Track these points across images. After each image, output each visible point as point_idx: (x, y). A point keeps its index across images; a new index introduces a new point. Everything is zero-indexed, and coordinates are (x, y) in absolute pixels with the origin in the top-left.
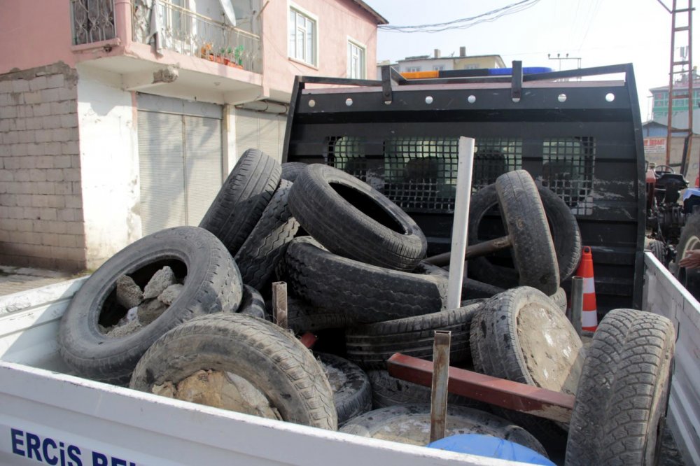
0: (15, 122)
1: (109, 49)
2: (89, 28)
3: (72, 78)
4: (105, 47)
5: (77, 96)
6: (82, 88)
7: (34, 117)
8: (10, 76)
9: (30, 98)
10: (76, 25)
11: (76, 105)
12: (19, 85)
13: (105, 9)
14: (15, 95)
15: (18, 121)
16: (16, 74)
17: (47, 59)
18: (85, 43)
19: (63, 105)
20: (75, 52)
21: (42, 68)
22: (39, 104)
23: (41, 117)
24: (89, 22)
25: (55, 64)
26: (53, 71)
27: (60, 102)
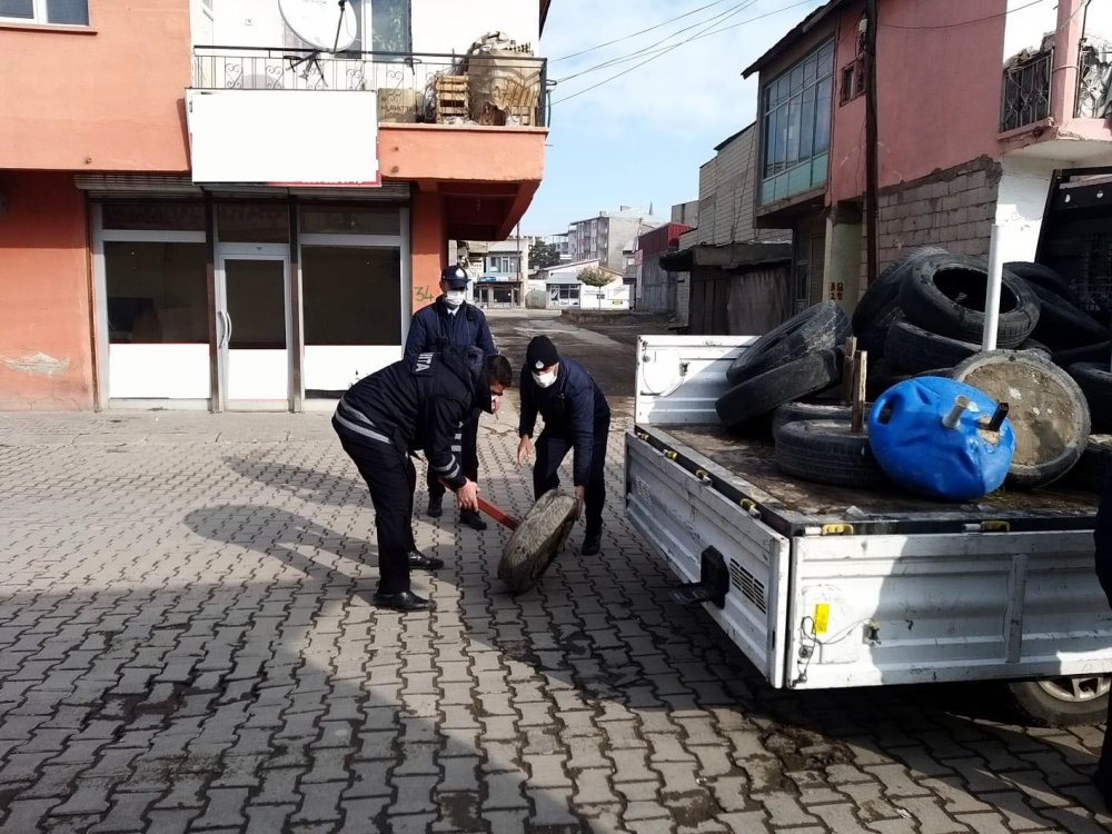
0: (929, 234)
1: (1039, 133)
2: (1020, 108)
3: (994, 174)
4: (1034, 131)
5: (997, 196)
6: (1004, 187)
7: (948, 226)
8: (931, 178)
9: (948, 203)
10: (1007, 106)
11: (995, 208)
12: (939, 188)
13: (1041, 79)
14: (933, 201)
15: (932, 232)
16: (938, 176)
17: (971, 154)
18: (1014, 128)
19: (980, 209)
20: (1001, 141)
21: (964, 166)
22: (956, 210)
23: (956, 225)
24: (1021, 100)
25: (978, 158)
26: (975, 168)
27: (978, 205)
